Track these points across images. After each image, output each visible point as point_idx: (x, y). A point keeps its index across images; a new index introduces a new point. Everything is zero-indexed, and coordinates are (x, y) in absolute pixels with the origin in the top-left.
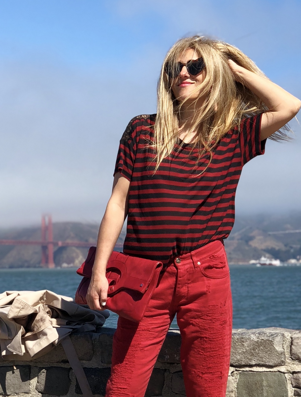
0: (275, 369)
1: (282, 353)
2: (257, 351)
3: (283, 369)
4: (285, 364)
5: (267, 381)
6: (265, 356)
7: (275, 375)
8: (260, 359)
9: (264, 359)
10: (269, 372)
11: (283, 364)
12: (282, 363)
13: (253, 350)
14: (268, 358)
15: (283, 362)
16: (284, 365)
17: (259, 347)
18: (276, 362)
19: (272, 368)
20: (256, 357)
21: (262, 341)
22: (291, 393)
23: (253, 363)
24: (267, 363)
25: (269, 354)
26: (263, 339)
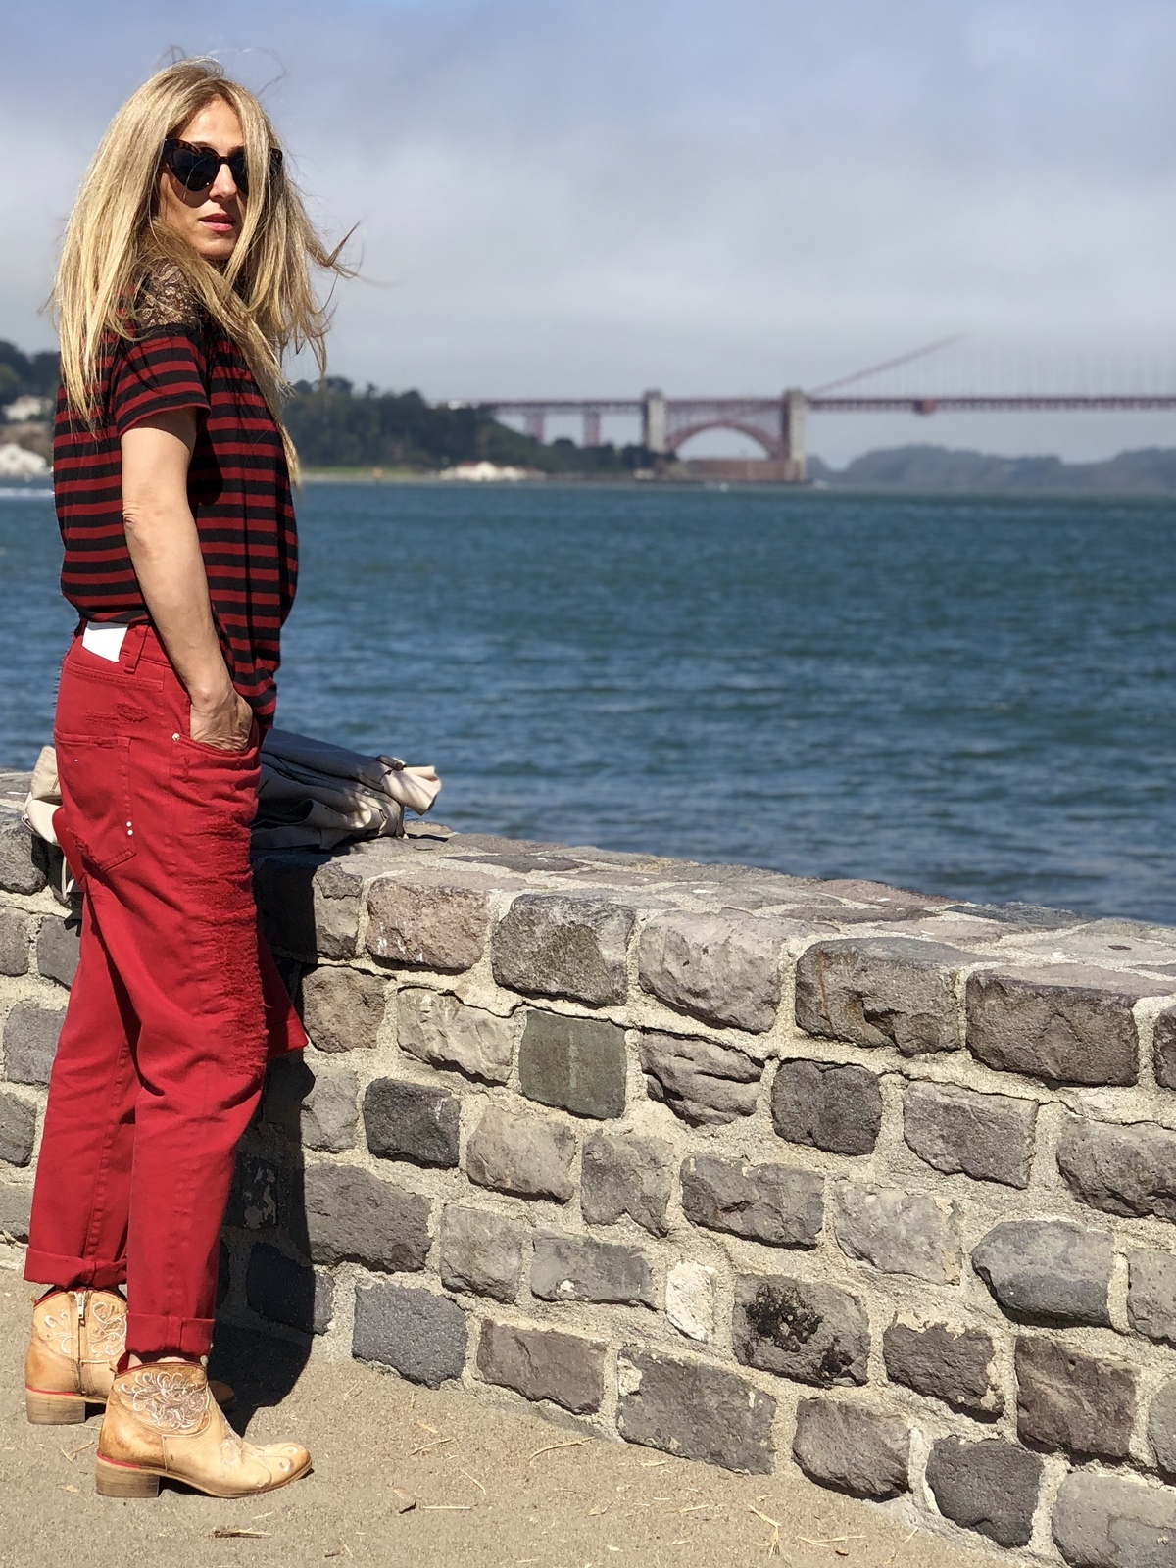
0: (602, 1013)
1: (614, 969)
2: (561, 953)
3: (618, 1014)
4: (626, 1001)
5: (580, 1044)
6: (578, 972)
7: (599, 1030)
8: (568, 979)
9: (576, 981)
10: (589, 1020)
11: (619, 1002)
12: (617, 999)
13: (554, 950)
14: (583, 979)
15: (618, 994)
16: (623, 1005)
17: (566, 944)
18: (599, 993)
19: (595, 1009)
20: (559, 970)
21: (572, 927)
22: (636, 1088)
23: (553, 987)
24: (581, 993)
25: (587, 966)
26: (572, 922)
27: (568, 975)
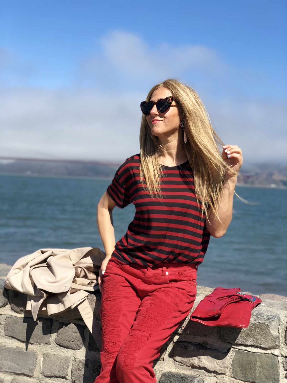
0: (269, 352)
1: (277, 338)
2: (253, 332)
3: (276, 352)
5: (261, 362)
7: (268, 357)
8: (256, 341)
9: (259, 341)
10: (263, 354)
11: (277, 348)
13: (250, 331)
14: (263, 341)
17: (255, 329)
18: (270, 345)
19: (266, 350)
20: (252, 338)
21: (259, 324)
22: (282, 375)
23: (249, 343)
24: (262, 345)
25: (265, 337)
27: (256, 339)
